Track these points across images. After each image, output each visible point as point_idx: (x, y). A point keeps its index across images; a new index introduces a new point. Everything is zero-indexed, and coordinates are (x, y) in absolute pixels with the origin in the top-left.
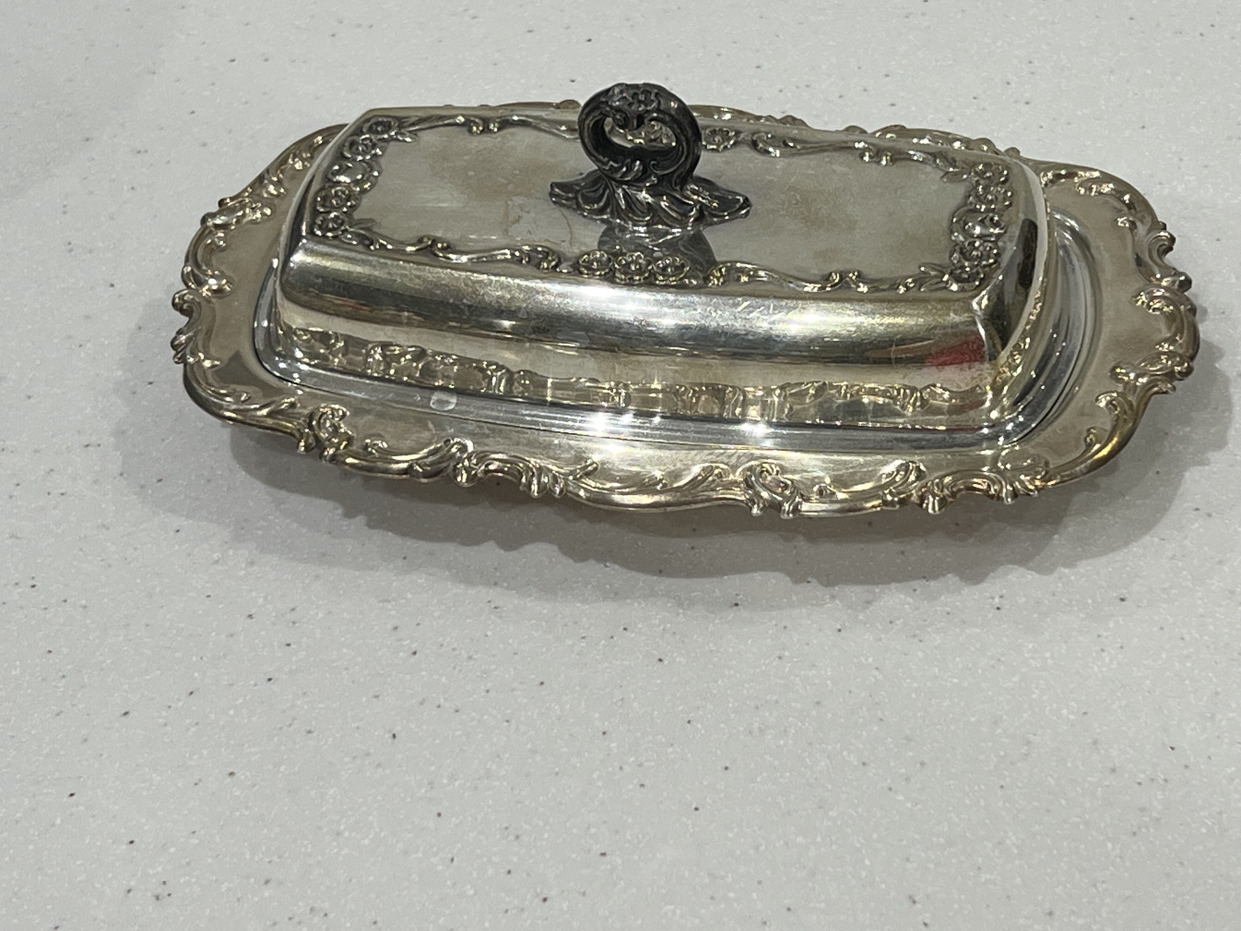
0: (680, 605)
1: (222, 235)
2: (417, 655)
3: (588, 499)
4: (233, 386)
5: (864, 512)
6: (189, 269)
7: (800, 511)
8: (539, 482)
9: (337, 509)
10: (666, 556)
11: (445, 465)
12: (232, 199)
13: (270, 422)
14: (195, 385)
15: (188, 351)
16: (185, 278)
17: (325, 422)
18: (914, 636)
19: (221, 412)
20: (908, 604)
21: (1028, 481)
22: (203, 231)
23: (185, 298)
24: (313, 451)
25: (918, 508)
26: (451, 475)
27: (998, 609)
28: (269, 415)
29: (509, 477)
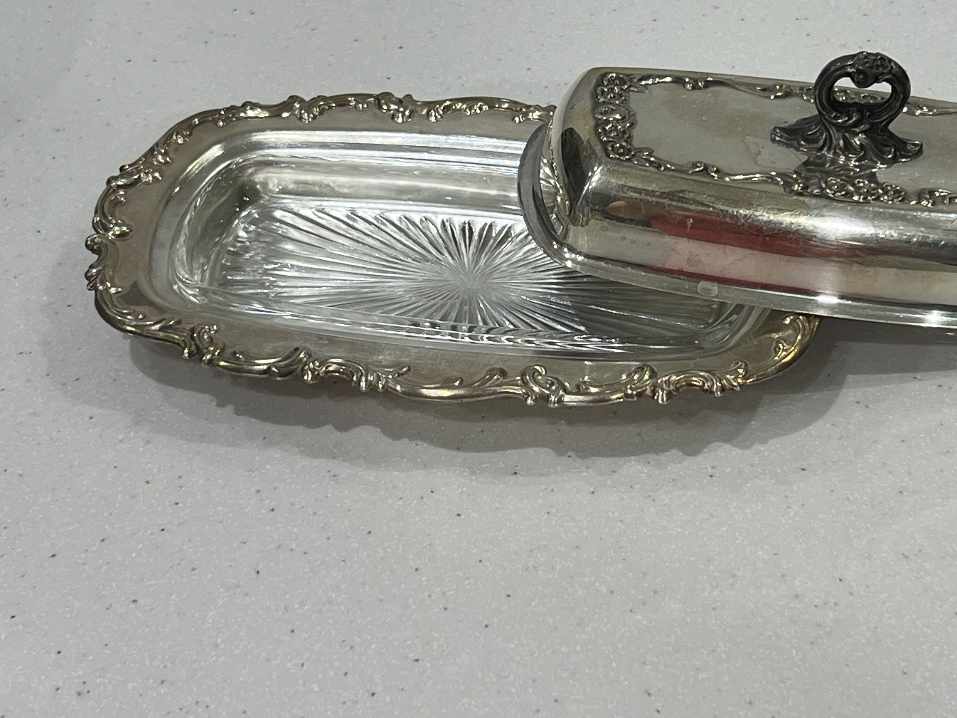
0: (473, 473)
1: (122, 193)
2: (275, 512)
3: (403, 393)
4: (133, 307)
5: (611, 402)
6: (98, 219)
7: (563, 402)
8: (366, 380)
9: (212, 401)
10: (462, 437)
11: (295, 367)
12: (130, 166)
13: (161, 334)
14: (105, 307)
15: (98, 281)
16: (95, 226)
17: (203, 335)
18: (649, 497)
19: (124, 327)
20: (644, 473)
21: (733, 379)
22: (109, 190)
23: (96, 241)
24: (195, 357)
25: (651, 399)
26: (300, 375)
27: (711, 476)
28: (161, 329)
29: (344, 376)
